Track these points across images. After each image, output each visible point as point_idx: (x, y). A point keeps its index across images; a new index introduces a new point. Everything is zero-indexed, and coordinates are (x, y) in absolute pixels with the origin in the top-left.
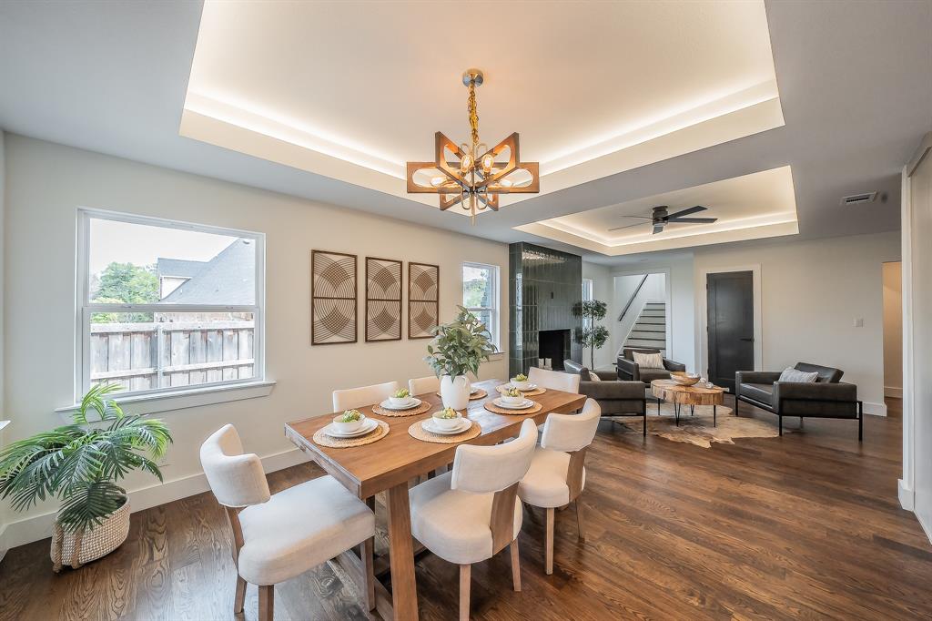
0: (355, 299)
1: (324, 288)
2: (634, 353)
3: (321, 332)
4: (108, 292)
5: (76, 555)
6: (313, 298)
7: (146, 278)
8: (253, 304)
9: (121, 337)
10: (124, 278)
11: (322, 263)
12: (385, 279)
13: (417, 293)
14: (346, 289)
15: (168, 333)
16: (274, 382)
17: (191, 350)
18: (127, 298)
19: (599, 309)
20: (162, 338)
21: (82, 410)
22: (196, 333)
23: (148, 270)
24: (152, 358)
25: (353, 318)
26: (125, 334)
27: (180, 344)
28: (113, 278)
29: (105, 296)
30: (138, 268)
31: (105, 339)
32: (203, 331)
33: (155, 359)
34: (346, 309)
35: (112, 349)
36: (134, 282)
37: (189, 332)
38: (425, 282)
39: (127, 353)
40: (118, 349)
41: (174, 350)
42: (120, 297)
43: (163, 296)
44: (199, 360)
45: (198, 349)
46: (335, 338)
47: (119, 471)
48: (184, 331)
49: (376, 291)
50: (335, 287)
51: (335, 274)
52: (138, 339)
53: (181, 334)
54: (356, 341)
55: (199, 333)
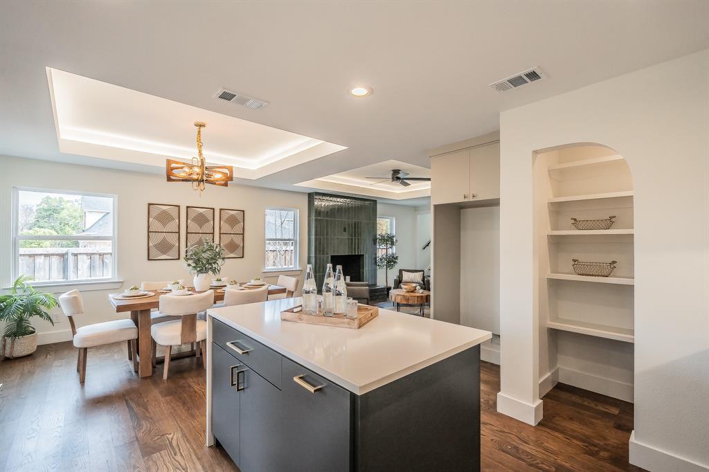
0: (179, 233)
1: (156, 225)
2: (403, 272)
3: (154, 252)
4: (42, 223)
5: (11, 353)
6: (149, 232)
7: (75, 211)
8: (111, 235)
9: (43, 257)
10: (55, 211)
11: (155, 211)
12: (201, 220)
13: (226, 228)
14: (172, 226)
15: (76, 255)
16: (122, 281)
17: (91, 267)
18: (58, 228)
19: (389, 240)
20: (71, 259)
21: (15, 288)
22: (95, 256)
23: (76, 204)
24: (64, 273)
25: (177, 245)
26: (46, 255)
27: (84, 262)
28: (46, 210)
29: (39, 227)
30: (68, 202)
31: (33, 258)
32: (100, 255)
33: (66, 273)
34: (172, 239)
35: (37, 266)
36: (64, 214)
37: (90, 255)
38: (232, 221)
39: (47, 268)
40: (41, 266)
41: (79, 267)
42: (53, 227)
43: (87, 227)
44: (97, 274)
45: (97, 266)
46: (164, 257)
47: (31, 315)
48: (87, 254)
49: (194, 227)
50: (164, 225)
51: (164, 218)
52: (55, 260)
53: (85, 256)
54: (179, 259)
55: (98, 256)
